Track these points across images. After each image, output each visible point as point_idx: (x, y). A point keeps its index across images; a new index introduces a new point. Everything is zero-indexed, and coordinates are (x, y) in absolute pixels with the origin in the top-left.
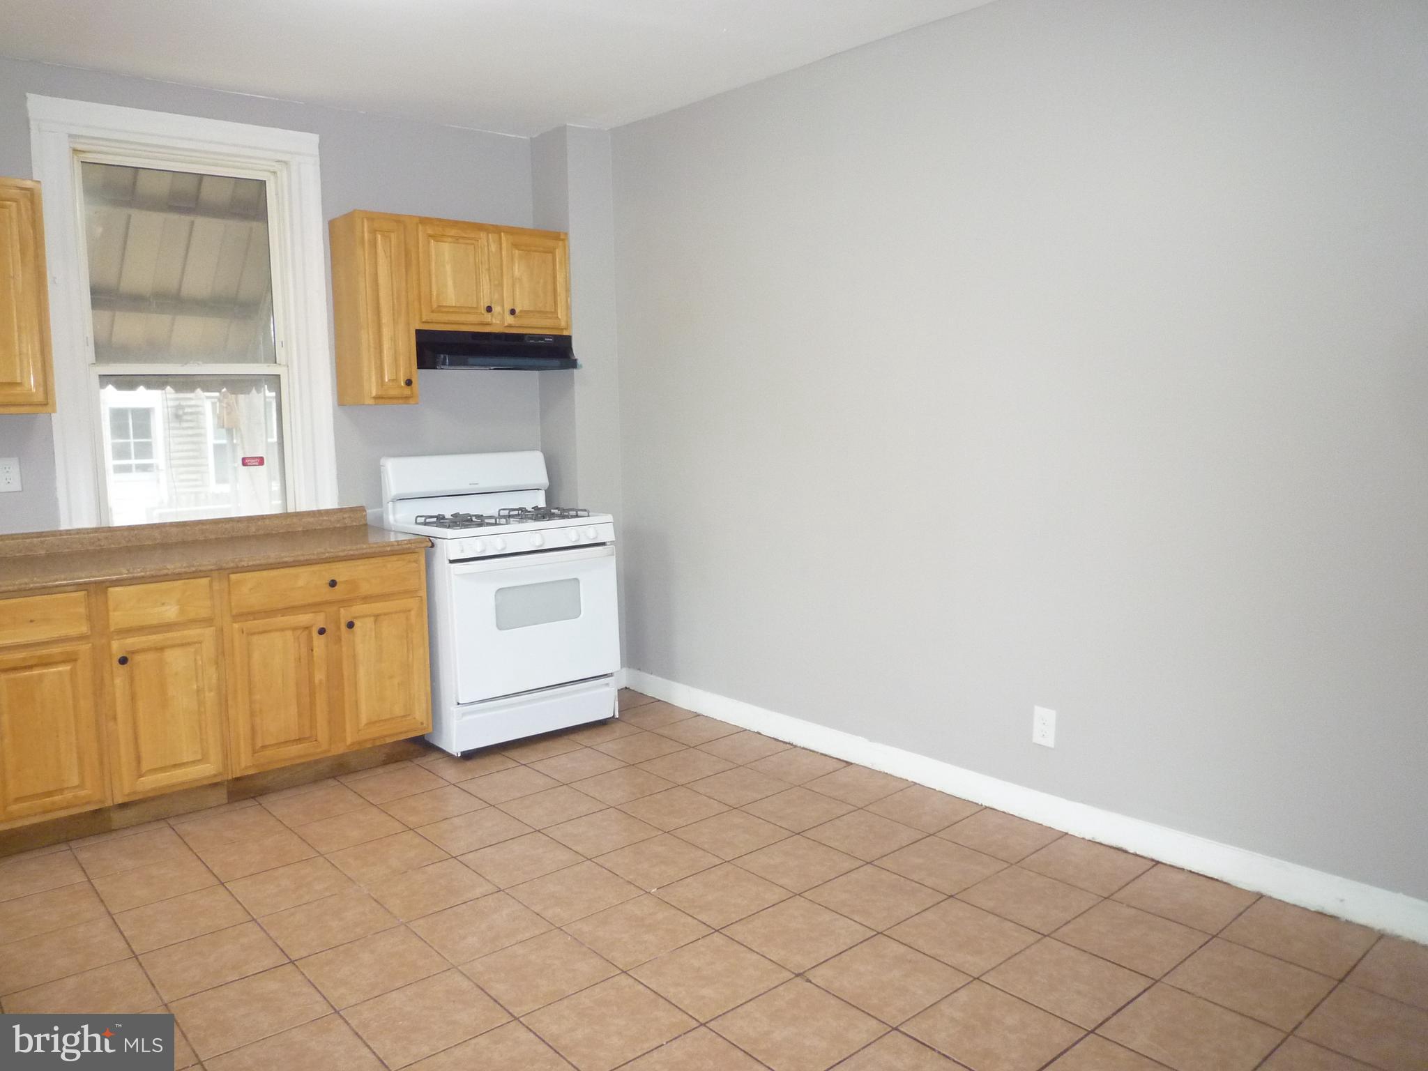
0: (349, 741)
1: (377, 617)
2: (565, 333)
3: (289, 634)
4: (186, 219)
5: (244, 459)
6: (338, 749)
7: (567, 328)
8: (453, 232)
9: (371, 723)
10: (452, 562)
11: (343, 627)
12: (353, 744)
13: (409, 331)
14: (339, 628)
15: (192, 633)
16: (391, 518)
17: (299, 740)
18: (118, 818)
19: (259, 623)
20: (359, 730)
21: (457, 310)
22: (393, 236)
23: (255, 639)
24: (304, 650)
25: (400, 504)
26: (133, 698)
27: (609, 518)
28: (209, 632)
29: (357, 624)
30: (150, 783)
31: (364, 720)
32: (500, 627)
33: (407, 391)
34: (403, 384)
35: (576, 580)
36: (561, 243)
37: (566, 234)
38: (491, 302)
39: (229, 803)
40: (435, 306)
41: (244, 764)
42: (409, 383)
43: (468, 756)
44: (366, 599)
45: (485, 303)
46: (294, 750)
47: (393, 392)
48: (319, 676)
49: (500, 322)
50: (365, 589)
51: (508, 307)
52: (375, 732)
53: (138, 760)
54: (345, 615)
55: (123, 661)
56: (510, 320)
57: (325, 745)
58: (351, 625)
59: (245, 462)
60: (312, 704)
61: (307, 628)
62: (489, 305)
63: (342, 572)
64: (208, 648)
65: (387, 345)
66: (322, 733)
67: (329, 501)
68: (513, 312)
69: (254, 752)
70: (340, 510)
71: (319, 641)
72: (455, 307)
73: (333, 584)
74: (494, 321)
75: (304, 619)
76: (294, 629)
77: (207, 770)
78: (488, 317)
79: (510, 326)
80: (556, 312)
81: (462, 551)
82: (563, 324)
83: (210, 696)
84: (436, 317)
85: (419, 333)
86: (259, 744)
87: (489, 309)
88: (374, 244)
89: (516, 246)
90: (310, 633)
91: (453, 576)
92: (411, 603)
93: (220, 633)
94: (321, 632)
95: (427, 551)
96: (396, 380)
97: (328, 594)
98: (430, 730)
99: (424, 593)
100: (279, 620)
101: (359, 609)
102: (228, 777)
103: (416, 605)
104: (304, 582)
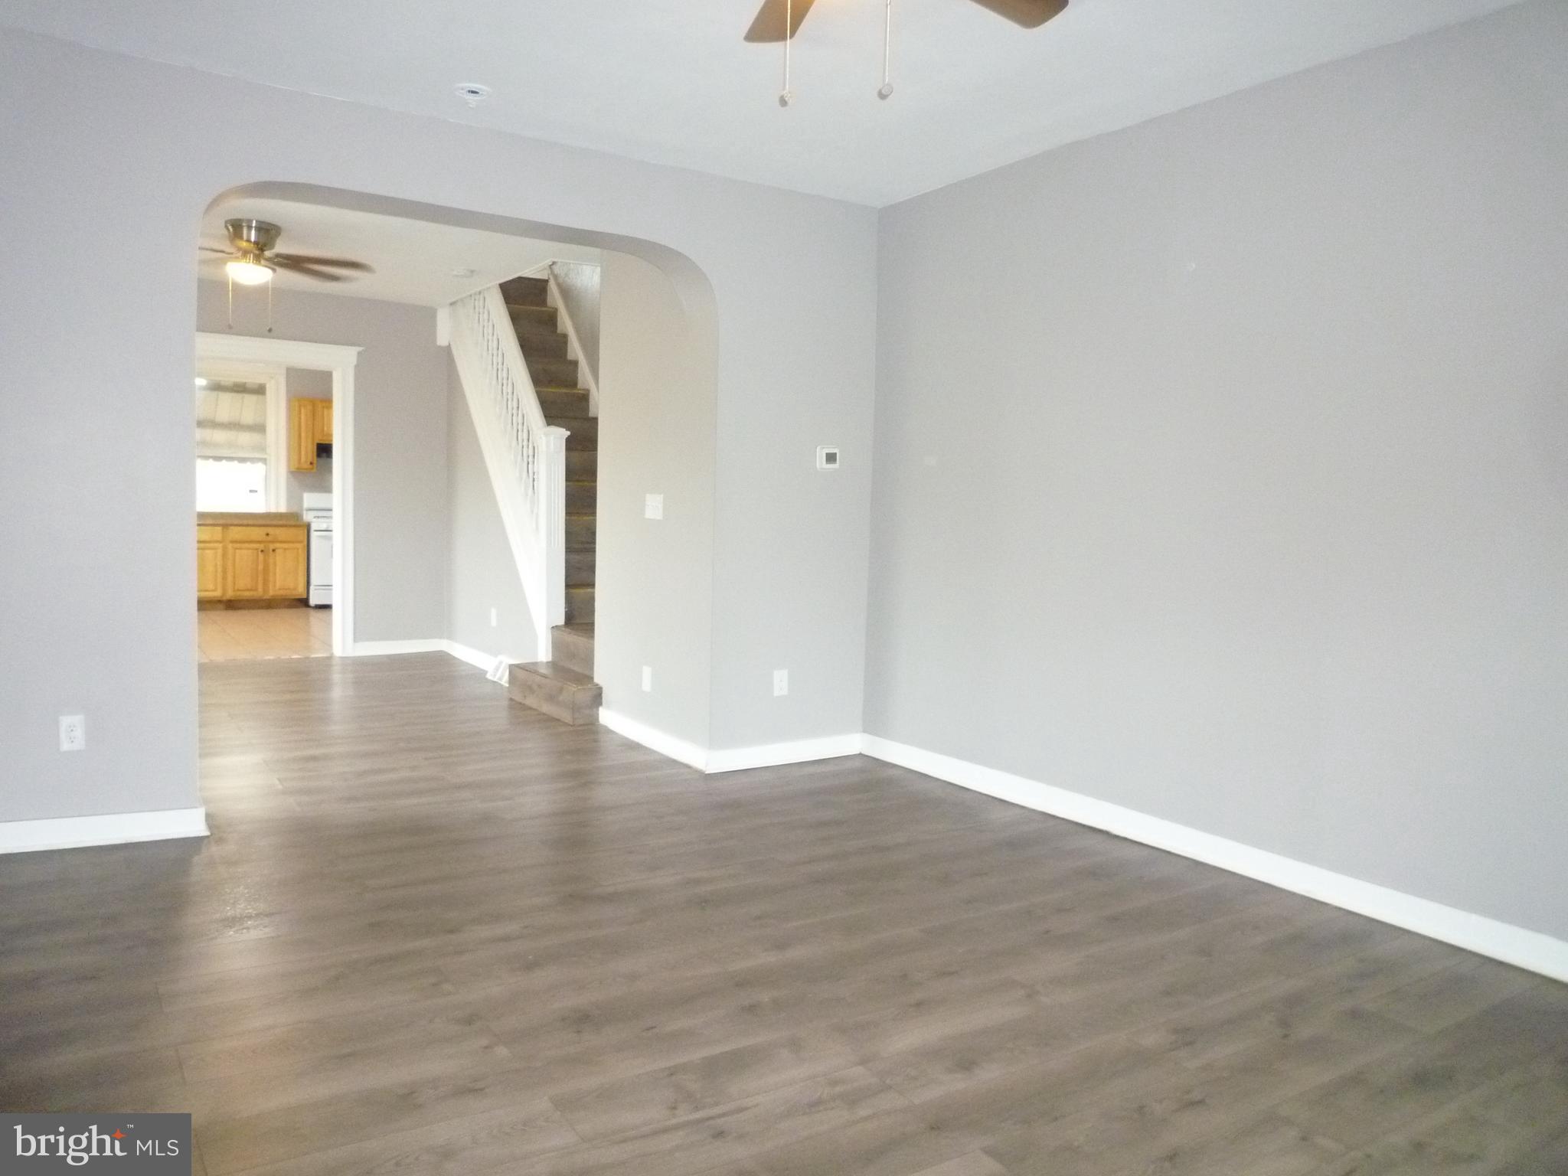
0: (271, 594)
1: (285, 549)
3: (250, 550)
4: (240, 395)
6: (266, 597)
9: (280, 589)
10: (316, 531)
11: (271, 551)
12: (272, 596)
13: (313, 444)
14: (269, 551)
15: (216, 545)
16: (304, 517)
17: (251, 590)
19: (238, 545)
20: (275, 590)
22: (308, 407)
23: (237, 551)
24: (255, 557)
25: (309, 512)
28: (221, 545)
29: (277, 551)
31: (277, 587)
33: (311, 466)
34: (309, 464)
40: (325, 434)
41: (230, 594)
42: (311, 463)
43: (316, 607)
44: (281, 542)
46: (249, 594)
47: (304, 467)
48: (261, 567)
50: (280, 538)
52: (281, 592)
54: (272, 547)
57: (259, 593)
58: (274, 550)
59: (251, 491)
60: (257, 577)
61: (257, 549)
63: (270, 530)
64: (220, 551)
65: (303, 448)
66: (260, 590)
67: (283, 509)
69: (234, 591)
70: (286, 512)
71: (261, 555)
73: (268, 534)
75: (255, 546)
76: (252, 549)
77: (218, 594)
81: (320, 528)
83: (220, 570)
84: (325, 438)
85: (318, 444)
86: (236, 588)
88: (300, 411)
90: (258, 552)
91: (314, 535)
92: (299, 546)
93: (225, 549)
94: (262, 551)
95: (308, 527)
96: (306, 462)
97: (264, 538)
98: (305, 597)
99: (306, 543)
100: (247, 545)
101: (278, 545)
102: (224, 598)
103: (301, 546)
104: (257, 533)
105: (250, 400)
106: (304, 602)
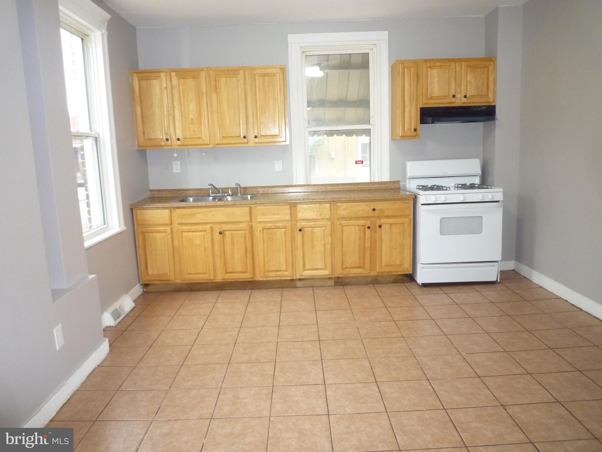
0: (378, 271)
1: (391, 224)
2: (493, 104)
3: (357, 227)
4: (346, 71)
5: (356, 161)
6: (373, 273)
7: (494, 101)
8: (438, 64)
9: (386, 266)
10: (422, 204)
11: (378, 227)
12: (379, 272)
13: (417, 108)
14: (376, 227)
15: (323, 223)
16: (408, 186)
17: (359, 267)
18: (299, 284)
19: (347, 222)
20: (382, 268)
21: (440, 97)
22: (412, 69)
23: (345, 227)
24: (362, 234)
25: (412, 180)
26: (303, 243)
27: (501, 190)
28: (329, 223)
29: (383, 226)
30: (307, 273)
31: (383, 264)
32: (441, 234)
33: (414, 134)
34: (413, 131)
35: (481, 217)
36: (492, 63)
37: (496, 58)
38: (456, 93)
39: (335, 286)
40: (429, 97)
41: (339, 272)
42: (415, 130)
43: (425, 285)
44: (387, 217)
45: (453, 93)
46: (357, 271)
47: (408, 134)
48: (368, 244)
49: (460, 101)
50: (387, 213)
51: (463, 94)
52: (388, 269)
53: (304, 264)
54: (378, 223)
55: (300, 230)
56: (464, 100)
57: (367, 270)
58: (380, 226)
59: (356, 162)
60: (364, 255)
61: (363, 226)
62: (454, 94)
63: (378, 206)
64: (329, 229)
65: (407, 114)
66: (367, 266)
67: (386, 178)
68: (465, 96)
69: (342, 269)
70: (390, 182)
71: (368, 231)
72: (438, 96)
73: (374, 210)
74: (457, 101)
75: (362, 222)
76: (359, 226)
77: (326, 272)
78: (453, 100)
79: (464, 103)
80: (488, 95)
81: (426, 200)
82: (491, 100)
83: (328, 246)
84: (429, 101)
85: (421, 109)
86: (344, 266)
87: (454, 96)
88: (403, 73)
89: (469, 66)
90: (365, 227)
91: (422, 211)
92: (406, 220)
93: (333, 224)
94: (369, 228)
95: (415, 198)
96: (410, 129)
97: (372, 214)
98: (411, 272)
99: (412, 217)
100: (354, 222)
101: (384, 220)
102: (333, 276)
103: (407, 221)
104: (363, 208)
105: (355, 74)
106: (411, 278)
